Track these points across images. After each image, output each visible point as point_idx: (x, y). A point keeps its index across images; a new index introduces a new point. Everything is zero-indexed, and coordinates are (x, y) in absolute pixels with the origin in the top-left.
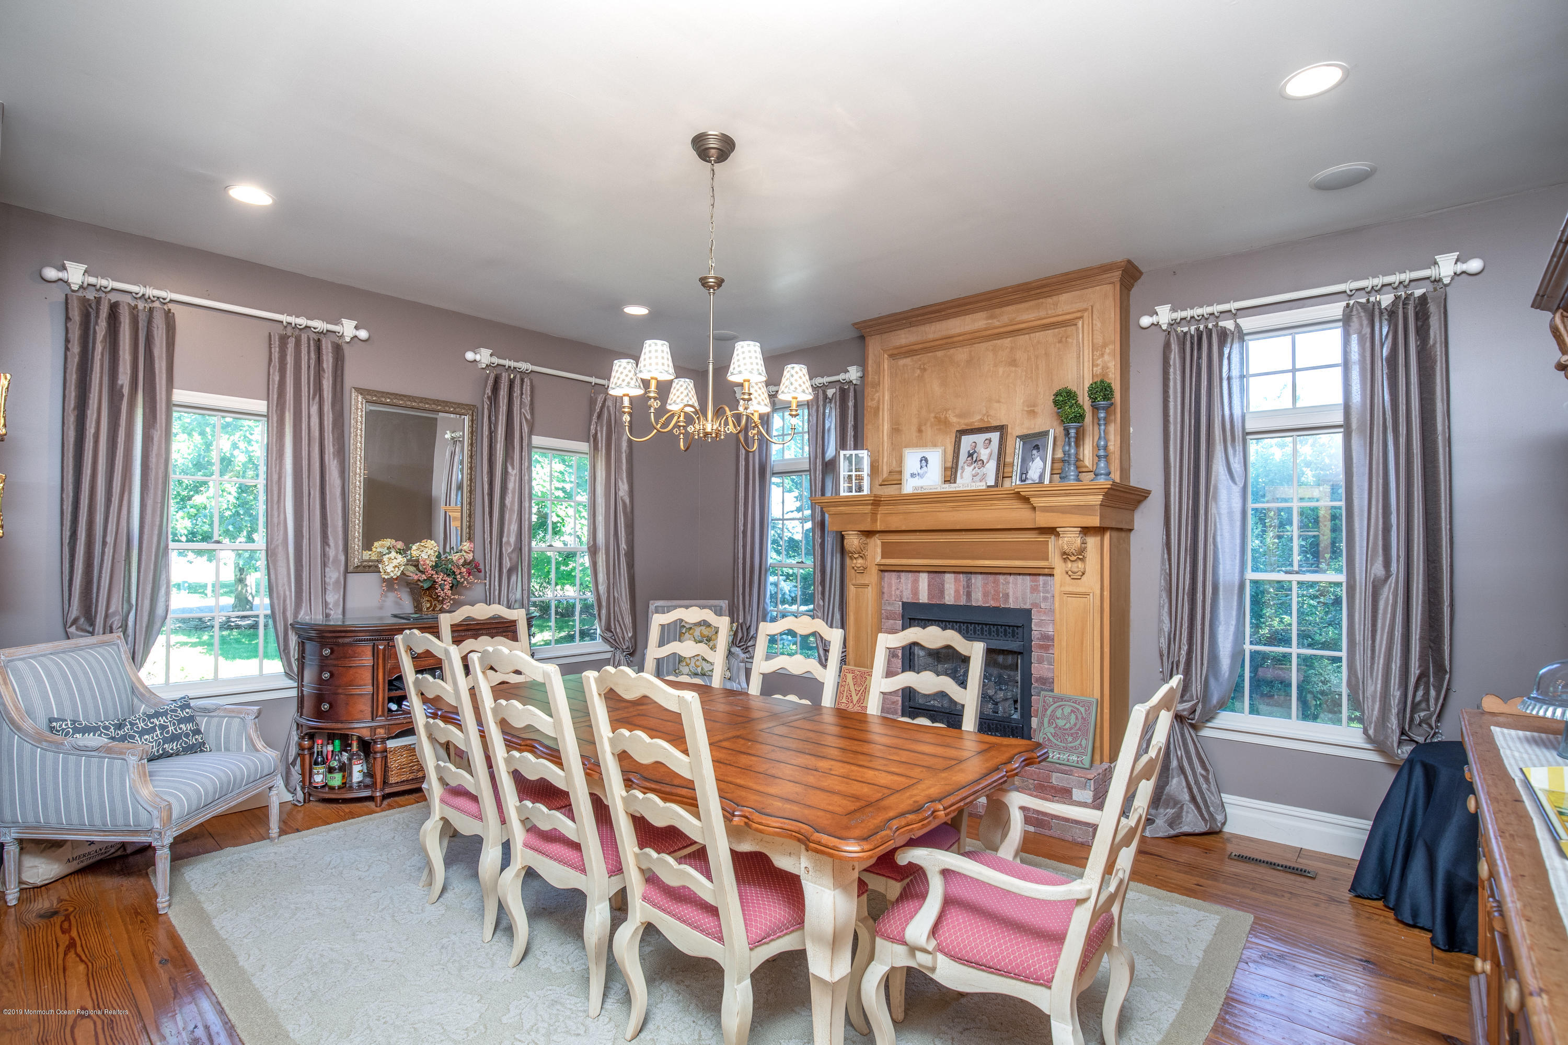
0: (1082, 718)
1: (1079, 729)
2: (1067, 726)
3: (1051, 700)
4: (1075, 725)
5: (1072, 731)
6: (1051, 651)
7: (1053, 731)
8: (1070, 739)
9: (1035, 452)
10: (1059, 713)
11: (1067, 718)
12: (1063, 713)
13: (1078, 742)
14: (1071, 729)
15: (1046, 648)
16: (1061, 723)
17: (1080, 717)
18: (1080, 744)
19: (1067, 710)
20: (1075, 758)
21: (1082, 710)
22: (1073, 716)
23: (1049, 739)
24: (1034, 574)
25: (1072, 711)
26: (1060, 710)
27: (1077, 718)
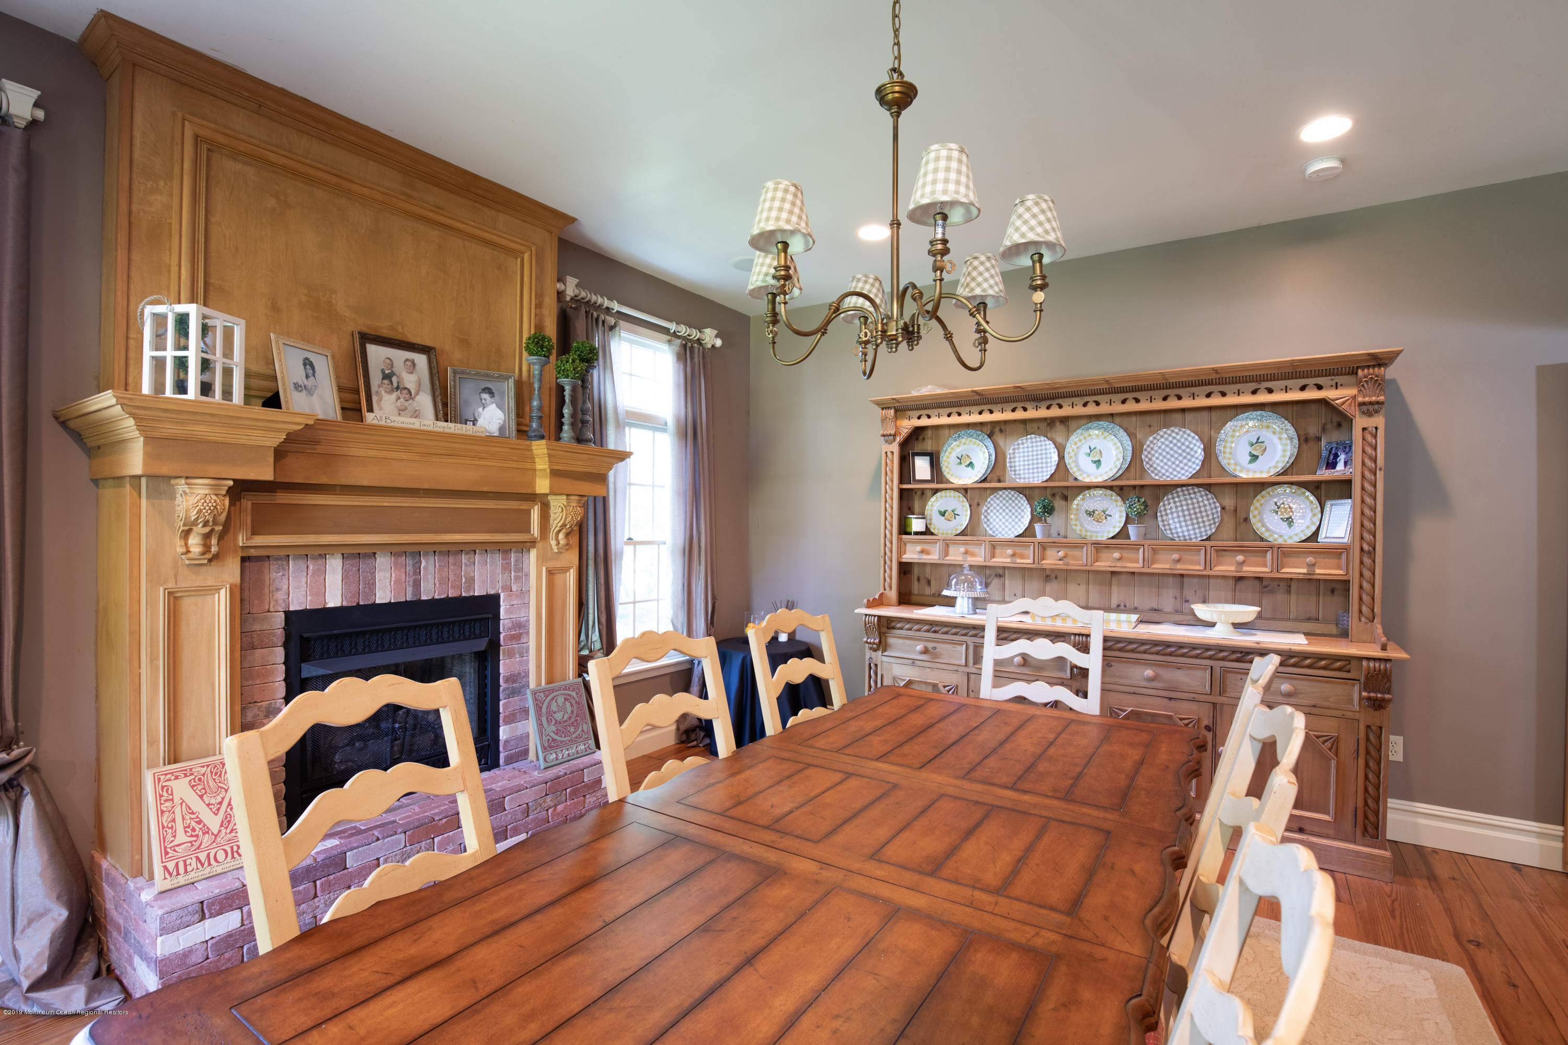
0: (576, 702)
1: (577, 716)
2: (566, 717)
3: (542, 695)
4: (572, 712)
5: (572, 720)
6: (523, 640)
7: (554, 729)
8: (572, 730)
9: (485, 396)
10: (554, 707)
11: (562, 709)
12: (558, 705)
13: (580, 729)
14: (570, 718)
15: (517, 638)
16: (559, 716)
17: (574, 702)
18: (583, 731)
19: (561, 700)
20: (583, 747)
21: (574, 694)
22: (568, 704)
23: (554, 740)
24: (504, 549)
25: (566, 699)
26: (554, 703)
27: (572, 705)
